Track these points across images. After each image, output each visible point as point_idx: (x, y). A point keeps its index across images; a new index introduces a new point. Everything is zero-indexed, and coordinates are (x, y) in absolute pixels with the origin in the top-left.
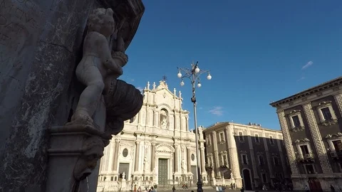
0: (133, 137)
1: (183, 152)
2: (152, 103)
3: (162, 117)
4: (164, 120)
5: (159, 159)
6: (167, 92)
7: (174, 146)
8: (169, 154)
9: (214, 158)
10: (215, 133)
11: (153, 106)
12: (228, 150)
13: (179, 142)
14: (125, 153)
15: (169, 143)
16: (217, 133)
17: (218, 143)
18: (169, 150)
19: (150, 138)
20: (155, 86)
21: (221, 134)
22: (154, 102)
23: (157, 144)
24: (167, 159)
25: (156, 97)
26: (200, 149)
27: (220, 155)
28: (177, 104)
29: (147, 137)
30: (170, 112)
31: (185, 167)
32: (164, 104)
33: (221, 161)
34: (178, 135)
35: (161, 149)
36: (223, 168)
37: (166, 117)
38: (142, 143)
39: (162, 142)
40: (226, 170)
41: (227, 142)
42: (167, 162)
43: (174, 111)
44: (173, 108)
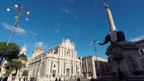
0: (57, 60)
1: (75, 66)
2: (64, 47)
3: (68, 52)
4: (69, 54)
5: (67, 69)
6: (70, 43)
7: (72, 64)
8: (70, 67)
9: (86, 69)
10: (87, 59)
11: (65, 48)
12: (92, 66)
14: (55, 66)
15: (70, 63)
16: (88, 59)
17: (88, 63)
18: (70, 65)
19: (64, 61)
20: (65, 40)
21: (89, 60)
23: (66, 63)
24: (69, 69)
25: (66, 45)
27: (88, 68)
28: (73, 48)
29: (63, 60)
30: (71, 51)
31: (76, 72)
32: (68, 48)
33: (89, 70)
35: (67, 65)
36: (89, 73)
38: (61, 62)
39: (68, 62)
40: (91, 73)
41: (91, 63)
43: (72, 50)
44: (72, 49)
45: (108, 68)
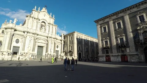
0: (22, 33)
1: (52, 44)
2: (36, 17)
3: (42, 26)
4: (43, 27)
6: (46, 13)
7: (47, 41)
8: (44, 44)
9: (67, 48)
10: (69, 36)
11: (37, 19)
12: (73, 44)
13: (51, 39)
14: (17, 41)
15: (45, 39)
16: (70, 36)
17: (70, 41)
18: (44, 42)
19: (33, 35)
20: (39, 9)
21: (71, 37)
22: (38, 17)
23: (37, 39)
24: (43, 47)
25: (39, 15)
26: (61, 43)
27: (69, 46)
28: (52, 21)
29: (31, 34)
30: (47, 24)
31: (53, 51)
32: (44, 19)
33: (70, 49)
34: (50, 35)
35: (39, 41)
36: (70, 51)
37: (44, 26)
38: (28, 37)
39: (41, 38)
40: (71, 53)
41: (73, 40)
42: (43, 48)
43: (49, 24)
44: (49, 22)
45: (94, 48)
